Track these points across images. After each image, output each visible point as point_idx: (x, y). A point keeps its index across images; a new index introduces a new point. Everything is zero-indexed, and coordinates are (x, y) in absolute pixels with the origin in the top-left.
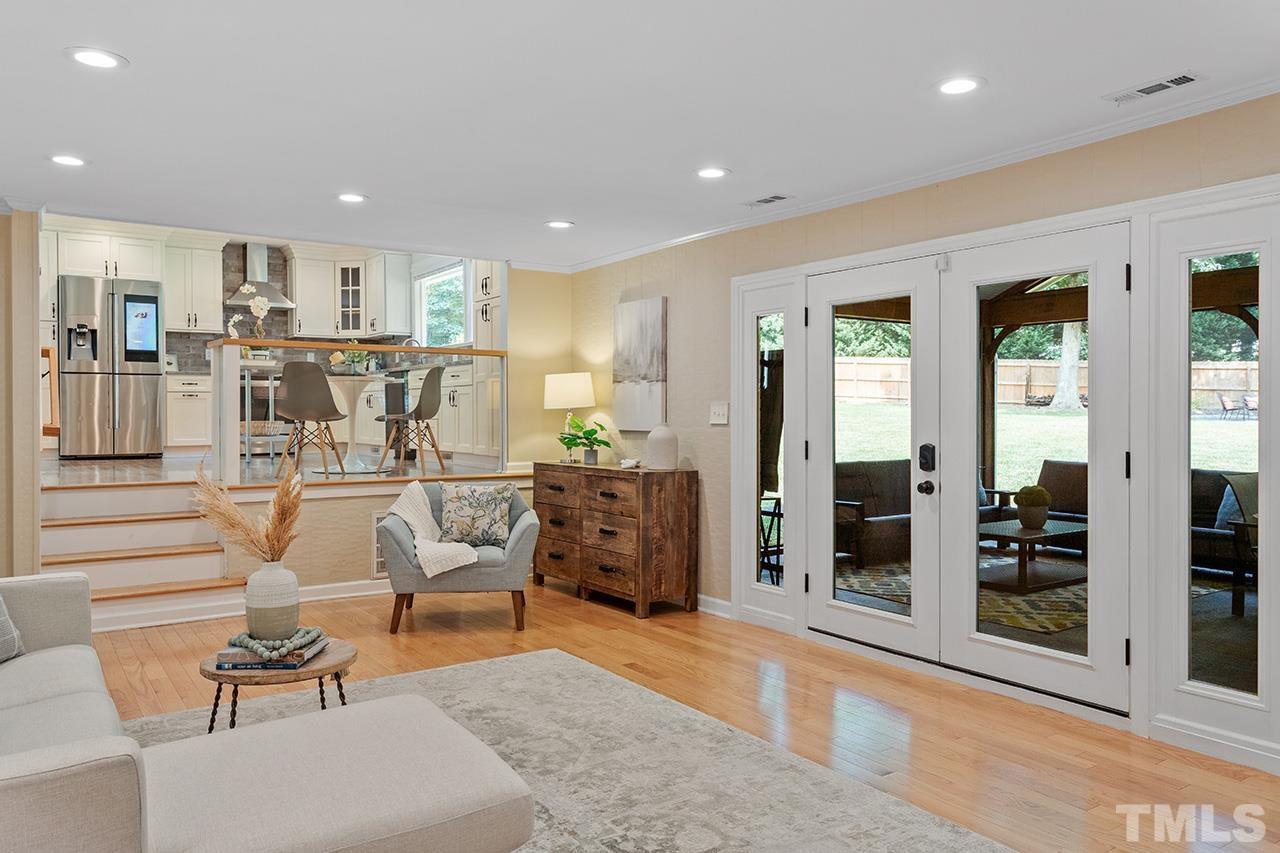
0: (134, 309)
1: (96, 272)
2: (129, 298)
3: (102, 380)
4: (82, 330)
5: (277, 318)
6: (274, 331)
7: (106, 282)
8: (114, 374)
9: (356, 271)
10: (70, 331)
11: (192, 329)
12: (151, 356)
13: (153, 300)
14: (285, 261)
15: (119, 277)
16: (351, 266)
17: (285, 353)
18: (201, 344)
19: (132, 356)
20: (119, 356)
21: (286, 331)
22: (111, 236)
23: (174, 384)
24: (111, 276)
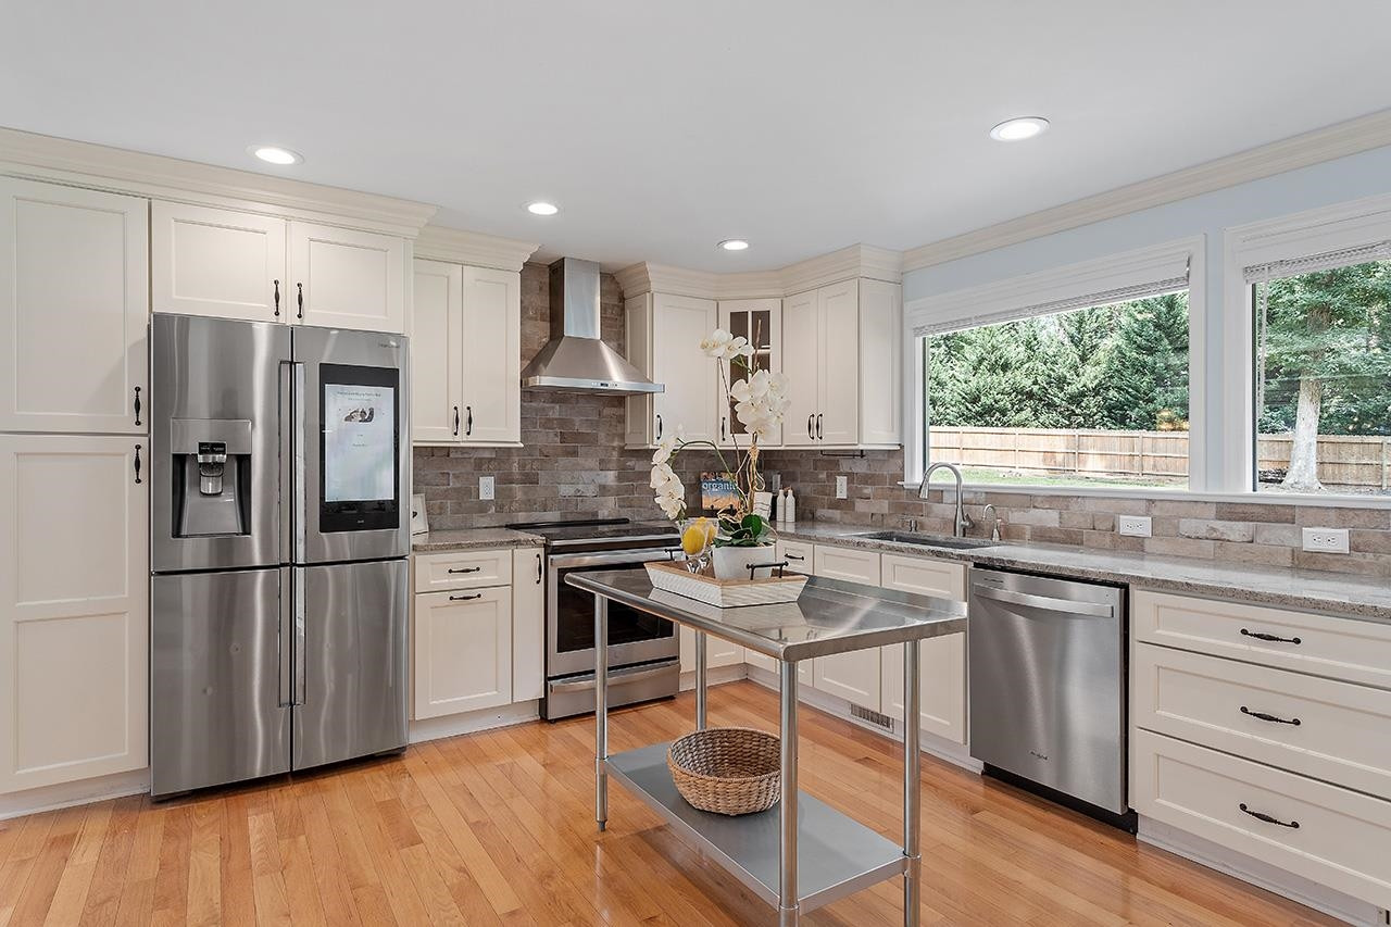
0: (343, 400)
1: (255, 309)
2: (332, 374)
3: (267, 583)
4: (210, 458)
5: (607, 411)
6: (602, 435)
7: (277, 330)
8: (293, 564)
9: (763, 318)
10: (180, 460)
11: (462, 440)
12: (383, 515)
13: (387, 377)
14: (622, 299)
15: (307, 322)
16: (750, 307)
17: (619, 478)
18: (470, 468)
19: (338, 516)
20: (305, 517)
21: (622, 436)
22: (287, 219)
23: (431, 574)
24: (289, 317)
